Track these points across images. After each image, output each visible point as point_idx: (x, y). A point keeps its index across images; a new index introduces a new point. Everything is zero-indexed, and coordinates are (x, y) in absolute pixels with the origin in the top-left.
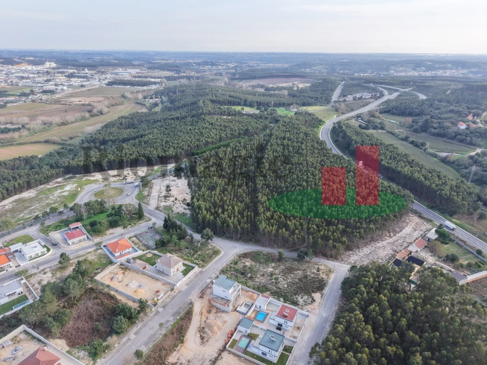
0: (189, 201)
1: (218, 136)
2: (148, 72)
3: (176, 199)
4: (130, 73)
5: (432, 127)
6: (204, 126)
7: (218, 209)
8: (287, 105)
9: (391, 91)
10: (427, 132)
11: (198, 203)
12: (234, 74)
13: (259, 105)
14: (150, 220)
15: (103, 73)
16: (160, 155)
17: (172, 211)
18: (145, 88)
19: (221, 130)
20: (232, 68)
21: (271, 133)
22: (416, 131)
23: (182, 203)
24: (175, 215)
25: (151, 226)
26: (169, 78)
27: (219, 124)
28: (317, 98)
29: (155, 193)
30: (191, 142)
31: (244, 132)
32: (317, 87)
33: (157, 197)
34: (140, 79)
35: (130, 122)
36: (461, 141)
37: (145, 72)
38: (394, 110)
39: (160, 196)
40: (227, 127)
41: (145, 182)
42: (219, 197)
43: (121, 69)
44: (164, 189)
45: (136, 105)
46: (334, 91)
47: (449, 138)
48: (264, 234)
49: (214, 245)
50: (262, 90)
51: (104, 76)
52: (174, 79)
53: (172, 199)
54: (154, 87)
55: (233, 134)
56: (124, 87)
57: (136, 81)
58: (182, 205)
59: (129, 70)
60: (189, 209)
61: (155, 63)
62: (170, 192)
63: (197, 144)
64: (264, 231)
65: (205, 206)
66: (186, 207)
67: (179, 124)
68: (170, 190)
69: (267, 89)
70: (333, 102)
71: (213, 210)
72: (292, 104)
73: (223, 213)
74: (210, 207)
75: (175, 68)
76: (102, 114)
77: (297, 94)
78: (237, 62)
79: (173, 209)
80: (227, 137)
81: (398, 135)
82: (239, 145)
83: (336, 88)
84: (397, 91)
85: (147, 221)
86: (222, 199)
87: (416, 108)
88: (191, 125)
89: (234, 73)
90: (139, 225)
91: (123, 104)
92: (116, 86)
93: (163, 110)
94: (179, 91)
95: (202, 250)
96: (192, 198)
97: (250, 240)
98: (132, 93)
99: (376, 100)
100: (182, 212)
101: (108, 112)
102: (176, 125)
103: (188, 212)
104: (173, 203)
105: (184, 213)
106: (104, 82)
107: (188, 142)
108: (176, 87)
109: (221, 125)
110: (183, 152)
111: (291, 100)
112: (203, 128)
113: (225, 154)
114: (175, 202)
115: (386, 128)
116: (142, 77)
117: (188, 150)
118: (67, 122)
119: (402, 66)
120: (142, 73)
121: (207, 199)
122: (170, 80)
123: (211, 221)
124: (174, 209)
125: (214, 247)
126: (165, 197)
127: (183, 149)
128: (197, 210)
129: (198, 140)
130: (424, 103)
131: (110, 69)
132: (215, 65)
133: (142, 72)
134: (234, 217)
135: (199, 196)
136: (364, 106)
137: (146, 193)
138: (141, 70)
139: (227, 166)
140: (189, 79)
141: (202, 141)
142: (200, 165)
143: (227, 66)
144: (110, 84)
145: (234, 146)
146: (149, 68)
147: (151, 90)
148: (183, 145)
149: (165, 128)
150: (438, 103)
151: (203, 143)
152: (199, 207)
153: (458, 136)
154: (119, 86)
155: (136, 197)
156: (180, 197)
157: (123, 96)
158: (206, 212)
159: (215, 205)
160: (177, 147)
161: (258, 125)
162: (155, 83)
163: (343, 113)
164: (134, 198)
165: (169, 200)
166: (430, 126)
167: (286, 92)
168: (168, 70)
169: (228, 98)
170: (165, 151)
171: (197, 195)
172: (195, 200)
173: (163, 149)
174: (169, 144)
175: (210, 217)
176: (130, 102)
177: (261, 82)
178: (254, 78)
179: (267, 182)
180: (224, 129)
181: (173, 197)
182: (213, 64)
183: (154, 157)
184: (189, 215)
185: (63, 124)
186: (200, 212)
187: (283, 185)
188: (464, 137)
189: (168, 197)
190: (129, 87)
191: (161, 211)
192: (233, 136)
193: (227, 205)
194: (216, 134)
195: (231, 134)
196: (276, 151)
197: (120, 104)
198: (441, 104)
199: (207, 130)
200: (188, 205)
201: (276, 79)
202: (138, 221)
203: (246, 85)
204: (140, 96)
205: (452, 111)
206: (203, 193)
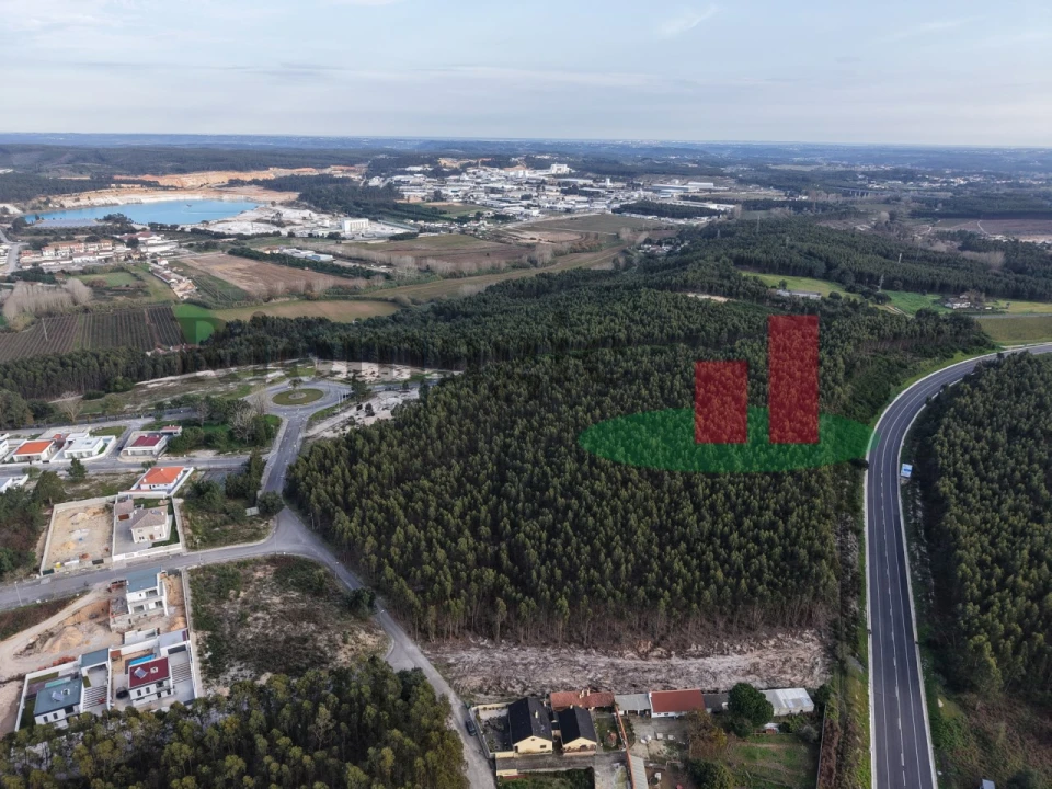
2: (729, 190)
4: (686, 190)
13: (857, 281)
14: (268, 452)
15: (636, 187)
43: (677, 181)
51: (630, 193)
57: (678, 208)
59: (692, 184)
75: (799, 184)
76: (535, 265)
106: (615, 205)
117: (508, 351)
118: (461, 273)
120: (712, 191)
131: (658, 181)
133: (714, 188)
138: (718, 184)
144: (623, 209)
146: (742, 182)
157: (618, 236)
162: (711, 213)
168: (776, 188)
176: (614, 248)
185: (453, 275)
204: (641, 238)
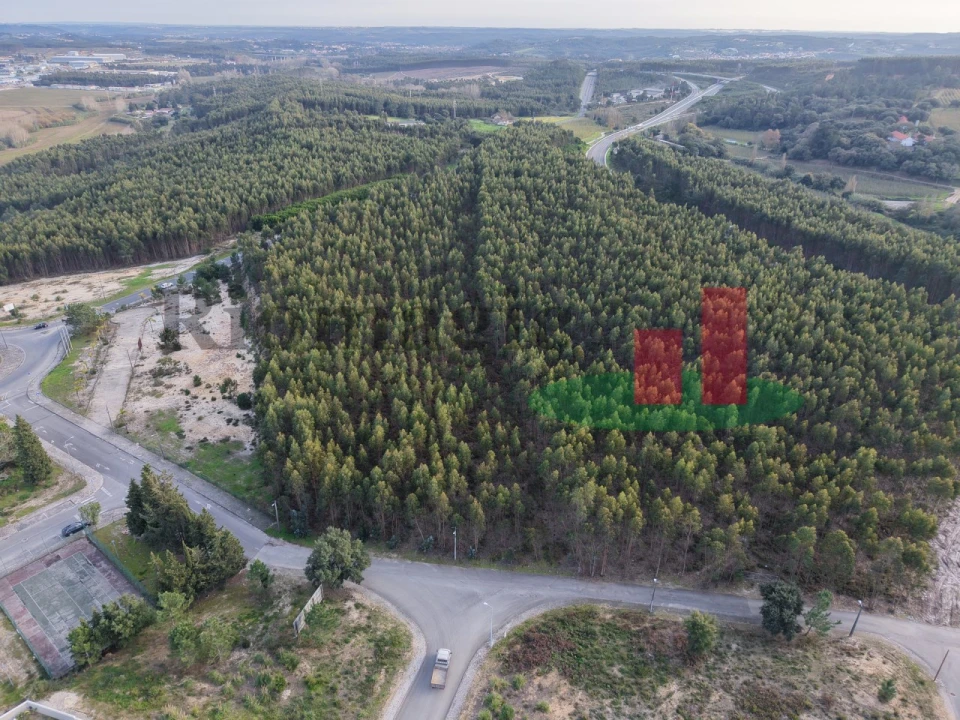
0: (245, 386)
1: (329, 173)
2: (146, 60)
3: (197, 382)
4: (99, 61)
5: (840, 144)
6: (286, 150)
7: (372, 420)
8: (487, 114)
9: (703, 83)
10: (827, 158)
11: (279, 403)
12: (348, 62)
13: (421, 112)
14: (80, 485)
15: (29, 60)
16: (149, 231)
17: (180, 435)
18: (137, 89)
19: (337, 159)
20: (342, 53)
21: (476, 165)
22: (798, 157)
23: (218, 394)
24: (190, 455)
25: (78, 519)
26: (195, 70)
27: (328, 147)
28: (548, 100)
29: (118, 362)
30: (250, 192)
31: (401, 165)
32: (542, 79)
33: (123, 378)
34: (124, 72)
35: (84, 160)
36: (914, 173)
37: (139, 58)
38: (728, 118)
39: (140, 370)
40: (353, 151)
41: (84, 325)
42: (365, 363)
43: (77, 53)
44: (152, 341)
45: (110, 125)
46: (579, 86)
47: (884, 169)
48: (599, 533)
49: (370, 600)
50: (420, 88)
51: (31, 67)
52: (210, 71)
53: (183, 381)
54: (158, 88)
55: (372, 169)
56: (82, 87)
57: (114, 76)
58: (221, 404)
59: (97, 55)
60: (248, 421)
61: (163, 44)
62: (175, 356)
63: (268, 196)
64: (593, 514)
65: (314, 412)
66: (237, 412)
67: (216, 151)
68: (177, 347)
69: (430, 86)
70: (585, 107)
71: (348, 431)
72: (497, 110)
73: (392, 435)
74: (333, 413)
75: (212, 52)
76: (10, 145)
77: (499, 92)
78: (352, 43)
79: (186, 426)
80: (358, 177)
81: (766, 167)
82: (397, 192)
83: (581, 81)
84: (714, 81)
85: (65, 495)
86: (376, 375)
87: (778, 111)
88: (249, 152)
89: (347, 60)
90: (24, 520)
91: (72, 124)
92: (61, 87)
93: (177, 131)
94: (218, 91)
95: (319, 646)
96: (258, 378)
97: (526, 549)
98: (101, 100)
99: (678, 100)
100: (219, 436)
101: (29, 140)
102: (208, 155)
103: (245, 434)
104: (185, 398)
105: (226, 440)
106: (28, 78)
107: (241, 190)
108: (211, 84)
109: (333, 149)
110: (224, 220)
111: (490, 104)
112: (285, 157)
113: (360, 217)
114: (194, 391)
115: (729, 153)
116: (128, 68)
117: (239, 214)
119: (693, 46)
120: (130, 62)
121: (318, 380)
122: (198, 75)
123: (346, 488)
124: (188, 423)
125: (373, 616)
126: (157, 374)
127: (224, 211)
128: (281, 437)
129: (272, 185)
130: (789, 100)
131: (51, 54)
132: (302, 47)
133: (129, 59)
134: (444, 453)
135: (283, 368)
136: (656, 112)
137: (84, 364)
138: (128, 56)
139: (372, 253)
140: (245, 72)
141: (283, 186)
142: (280, 252)
143: (329, 49)
144: (46, 81)
145: (382, 196)
146: (148, 52)
147: (149, 94)
148: (224, 200)
149: (175, 163)
150: (820, 98)
151: (288, 193)
152: (288, 423)
153: (907, 162)
154: (69, 87)
155: (41, 385)
156: (213, 373)
157: (78, 108)
158: (317, 446)
159: (352, 402)
160: (204, 206)
161: (433, 147)
162: (161, 80)
163: (616, 128)
164: (36, 386)
165: (169, 387)
166: (835, 143)
167: (476, 90)
169: (342, 97)
170: (165, 219)
171: (274, 364)
172: (268, 388)
173: (160, 214)
174: (180, 200)
175: (338, 468)
176: (94, 119)
177: (414, 74)
178: (395, 68)
179: (522, 298)
180: (343, 156)
181: (188, 371)
182: (297, 45)
183: (128, 239)
184: (248, 451)
186: (295, 445)
187: (581, 304)
188: (919, 164)
189: (168, 373)
190: (94, 87)
191: (133, 438)
192: (371, 175)
193: (402, 398)
194: (324, 171)
195: (366, 169)
196: (510, 204)
197: (65, 124)
198: (826, 99)
199: (296, 159)
200: (244, 402)
201: (446, 69)
202: (23, 499)
203: (380, 80)
204: (121, 105)
205: (859, 113)
206: (300, 353)
